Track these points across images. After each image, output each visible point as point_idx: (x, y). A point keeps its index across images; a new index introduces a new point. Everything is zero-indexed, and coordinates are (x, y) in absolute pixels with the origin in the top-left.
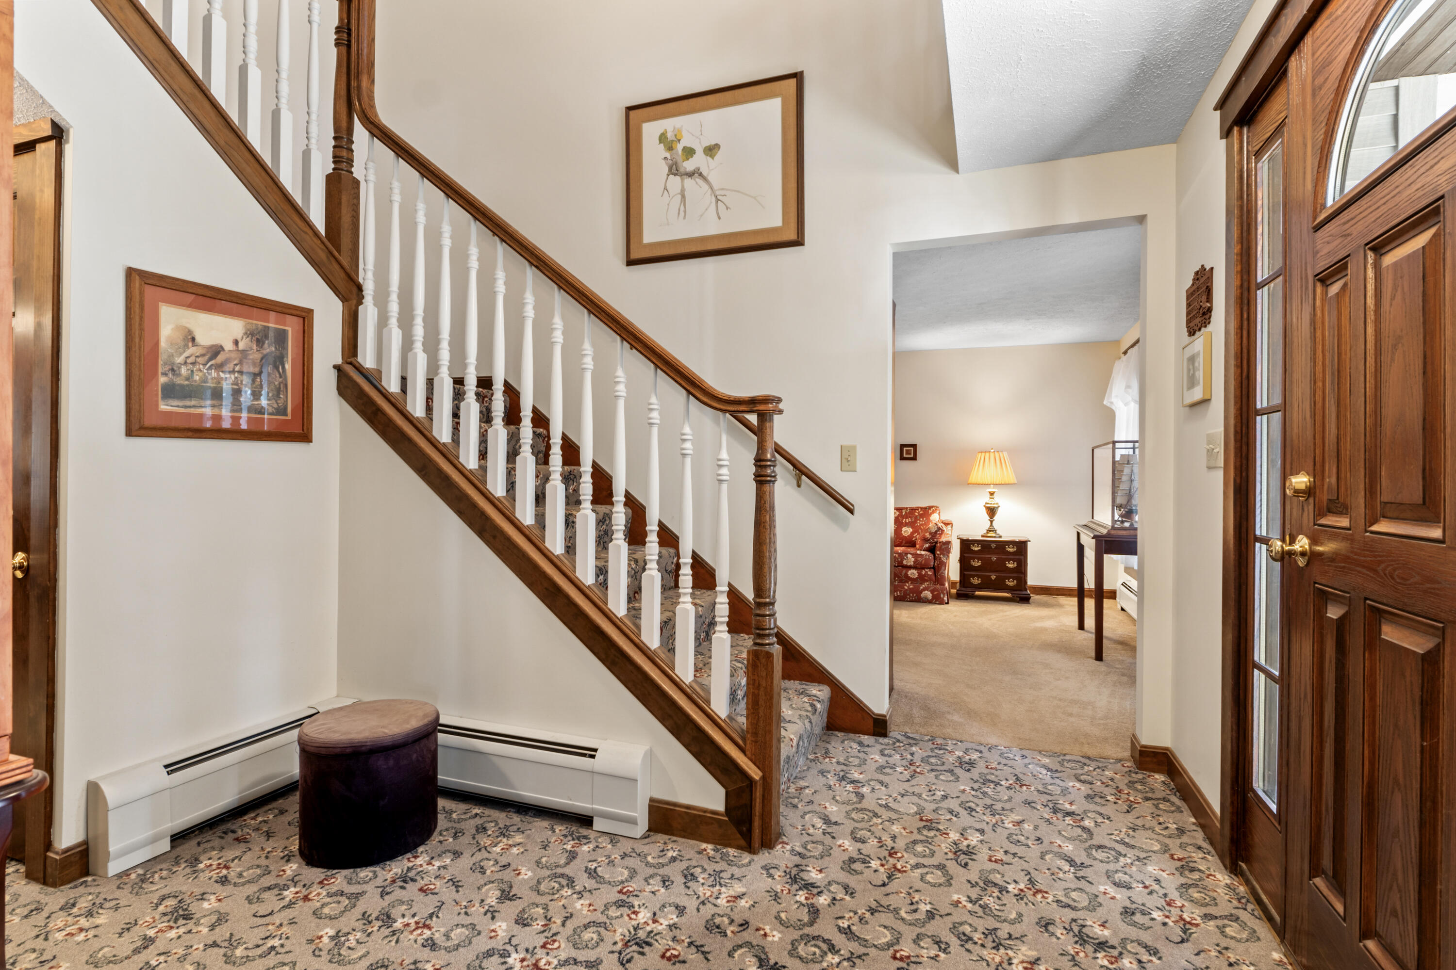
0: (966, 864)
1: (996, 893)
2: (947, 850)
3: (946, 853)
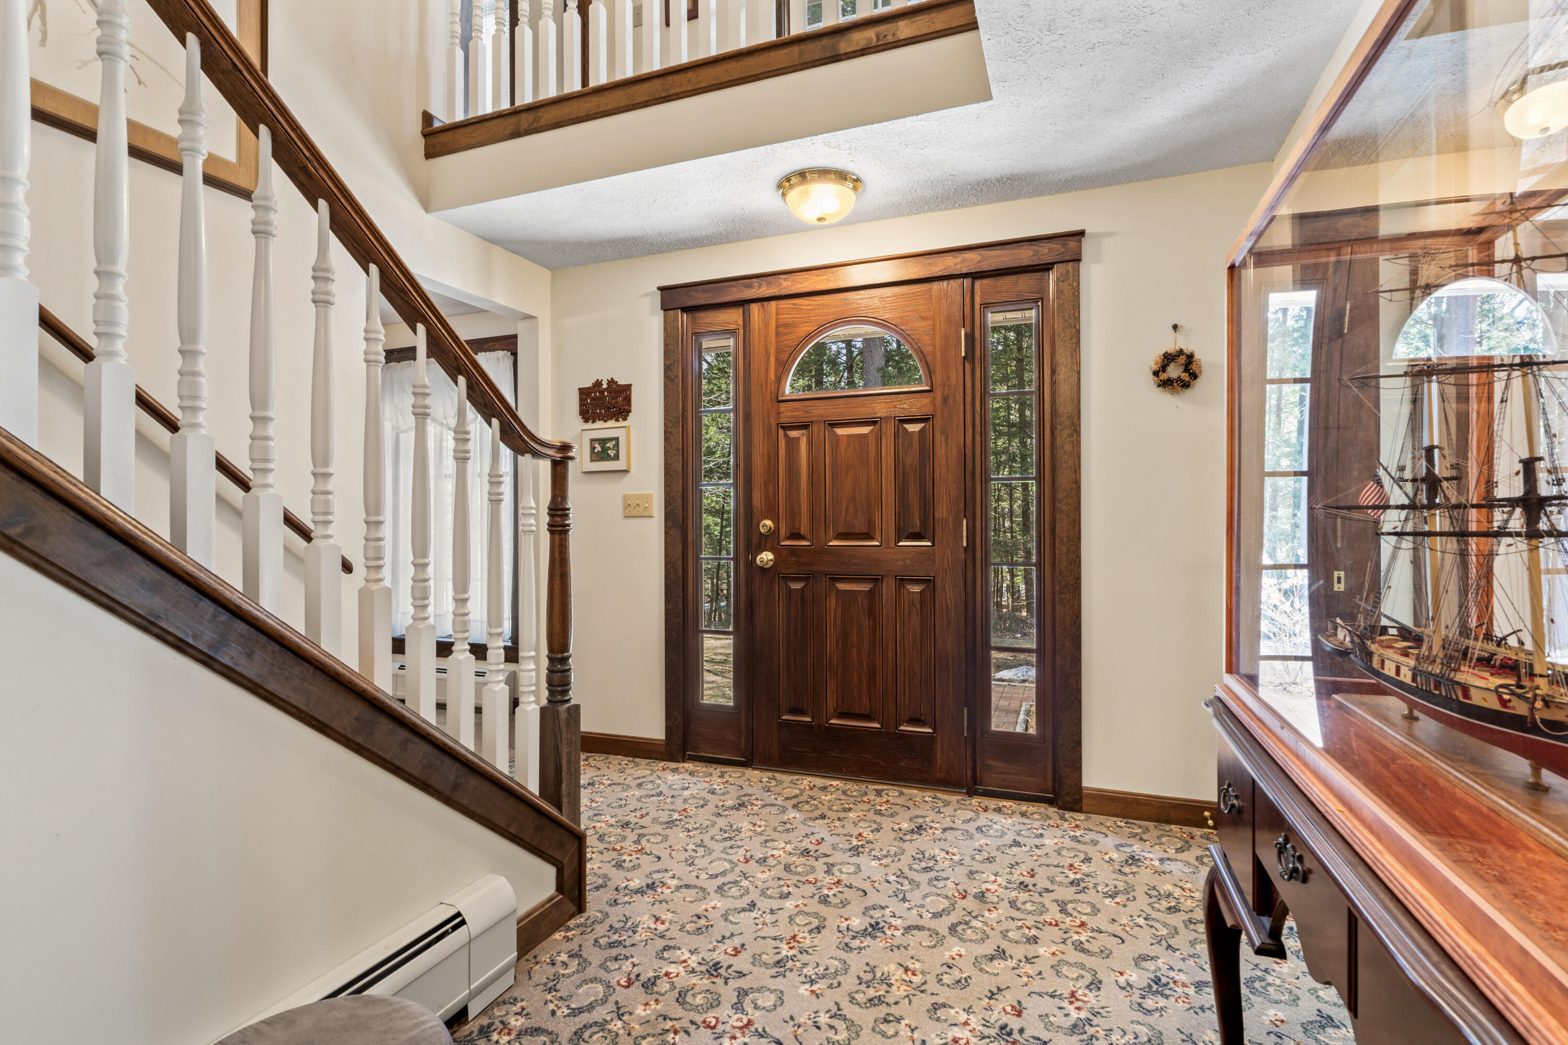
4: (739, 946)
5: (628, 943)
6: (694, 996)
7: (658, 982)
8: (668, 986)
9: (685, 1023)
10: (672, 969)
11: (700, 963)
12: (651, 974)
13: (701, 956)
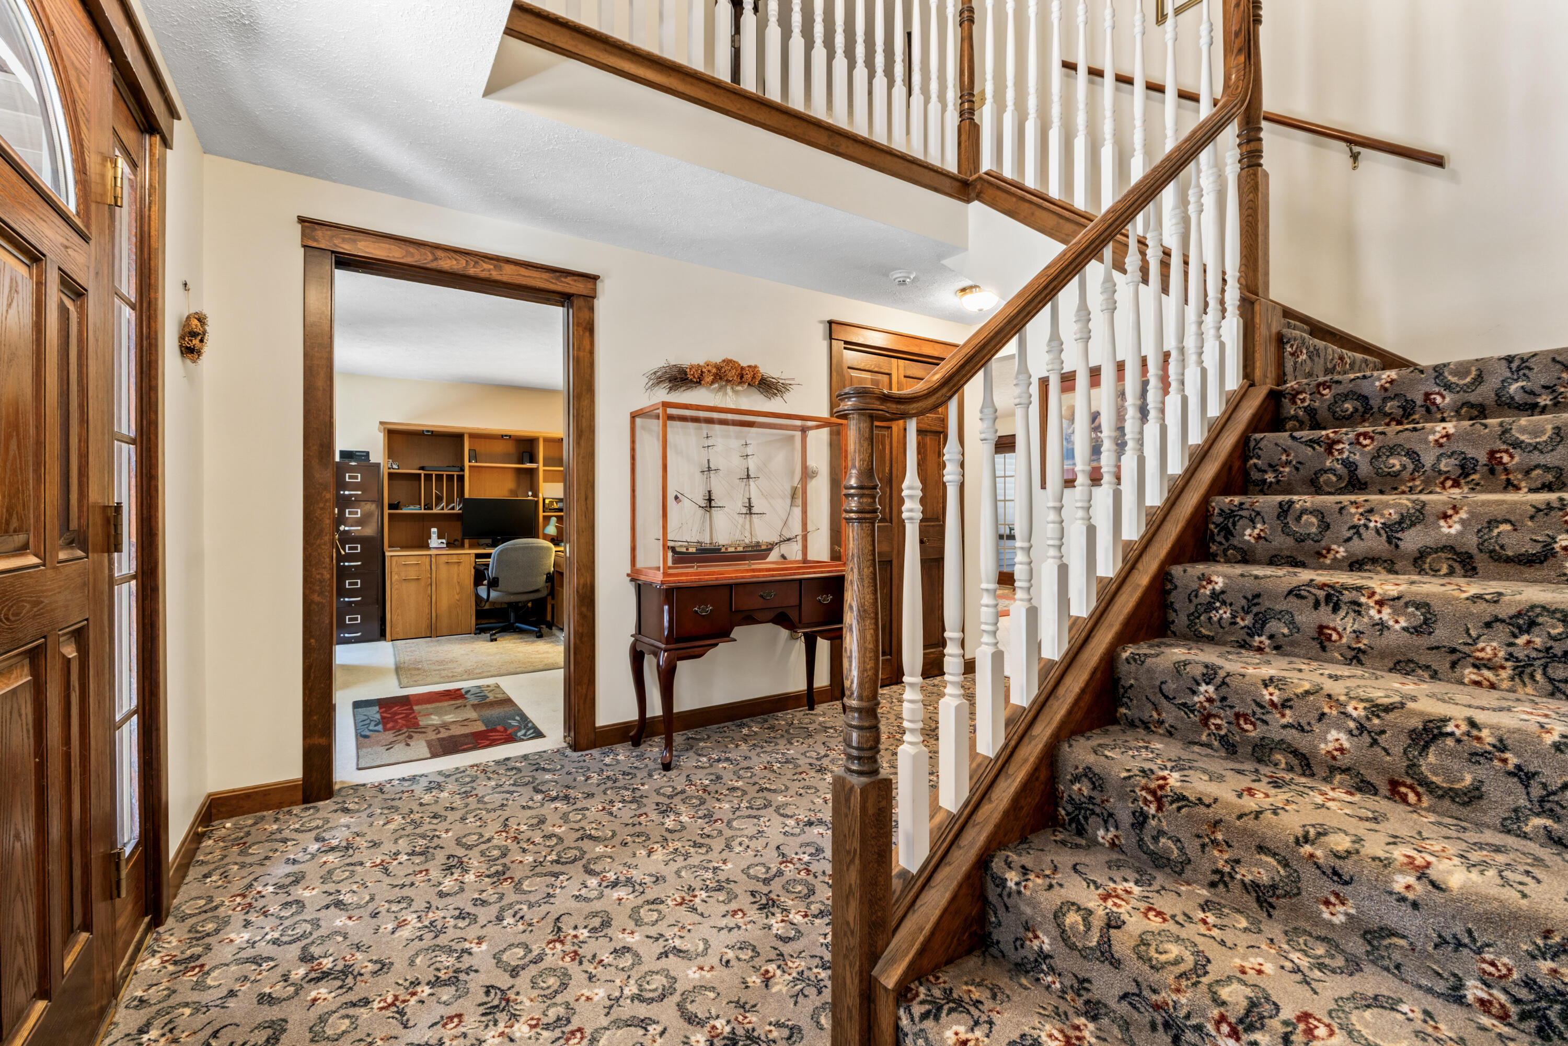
0: (487, 993)
1: (441, 974)
2: (520, 998)
3: (518, 994)
4: (729, 917)
5: (817, 960)
6: (800, 892)
7: (817, 912)
8: (812, 907)
9: (821, 878)
10: (798, 919)
11: (773, 914)
12: (817, 921)
13: (766, 921)
